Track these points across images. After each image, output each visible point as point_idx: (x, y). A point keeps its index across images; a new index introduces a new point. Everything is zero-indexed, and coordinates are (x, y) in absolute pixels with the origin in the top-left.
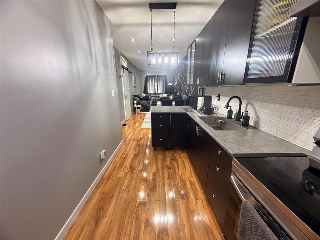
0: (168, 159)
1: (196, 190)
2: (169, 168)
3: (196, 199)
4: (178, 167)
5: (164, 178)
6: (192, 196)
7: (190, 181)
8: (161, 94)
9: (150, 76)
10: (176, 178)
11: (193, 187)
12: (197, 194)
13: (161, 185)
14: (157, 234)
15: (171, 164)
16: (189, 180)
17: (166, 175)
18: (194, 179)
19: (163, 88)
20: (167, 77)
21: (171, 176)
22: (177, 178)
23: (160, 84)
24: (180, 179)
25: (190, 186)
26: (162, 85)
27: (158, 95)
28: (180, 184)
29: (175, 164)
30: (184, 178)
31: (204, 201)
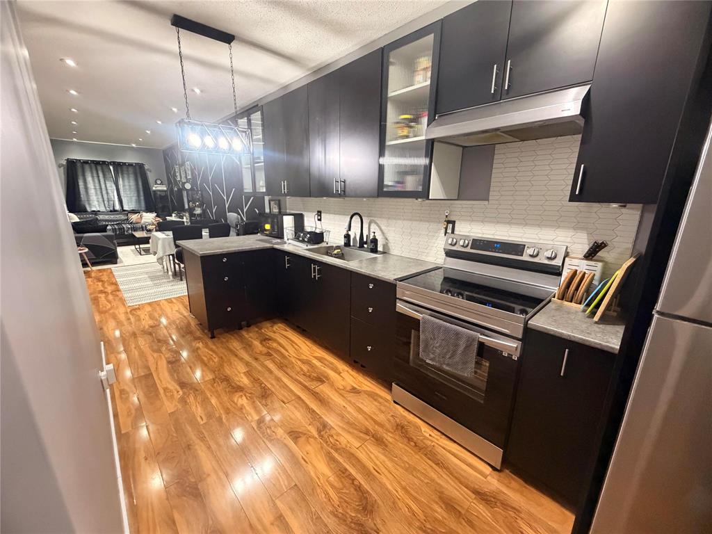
0: (256, 343)
1: (332, 363)
2: (269, 354)
3: (339, 374)
4: (284, 348)
5: (271, 372)
6: (332, 374)
7: (316, 358)
8: (134, 212)
10: (293, 363)
11: (326, 362)
12: (337, 368)
13: (274, 382)
14: (317, 436)
15: (269, 348)
16: (314, 357)
17: (271, 366)
18: (320, 352)
19: (139, 196)
20: (146, 167)
21: (281, 363)
22: (294, 361)
23: (124, 186)
24: (299, 362)
25: (321, 364)
26: (133, 187)
27: (123, 217)
28: (304, 368)
29: (275, 345)
30: (305, 358)
31: (350, 371)
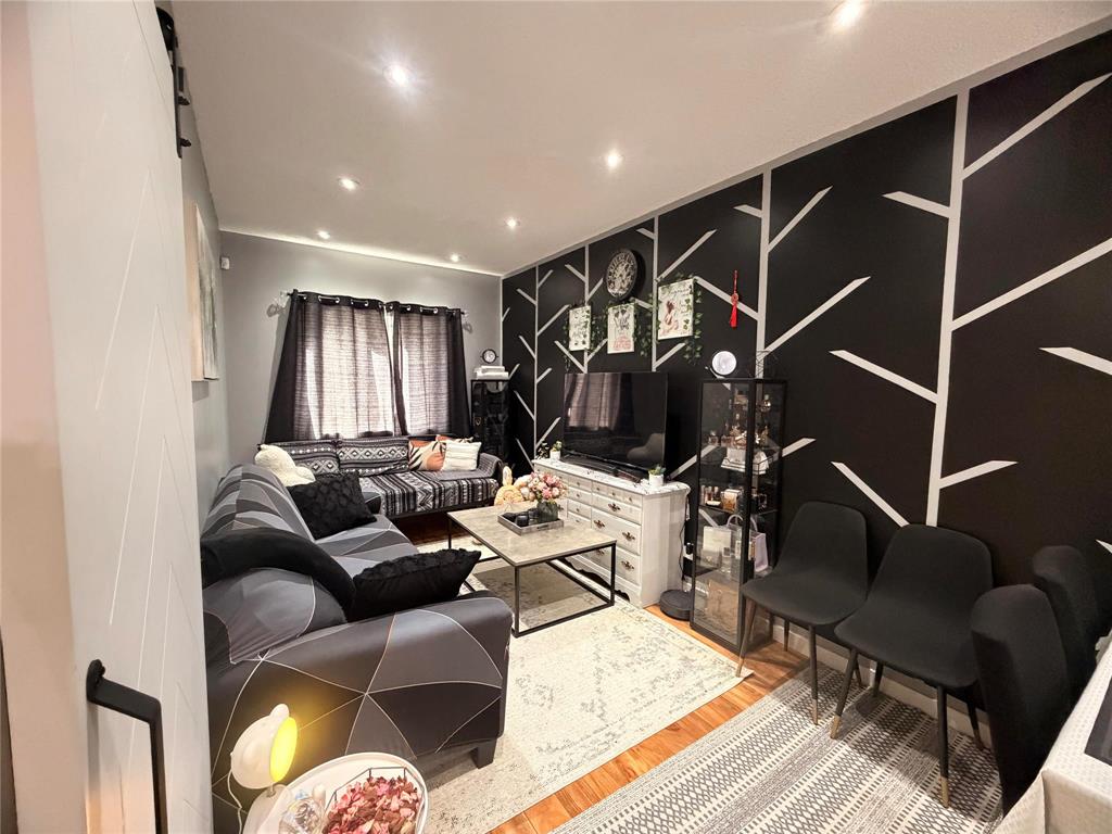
8: (429, 437)
9: (329, 302)
20: (464, 320)
26: (429, 372)
27: (399, 453)
